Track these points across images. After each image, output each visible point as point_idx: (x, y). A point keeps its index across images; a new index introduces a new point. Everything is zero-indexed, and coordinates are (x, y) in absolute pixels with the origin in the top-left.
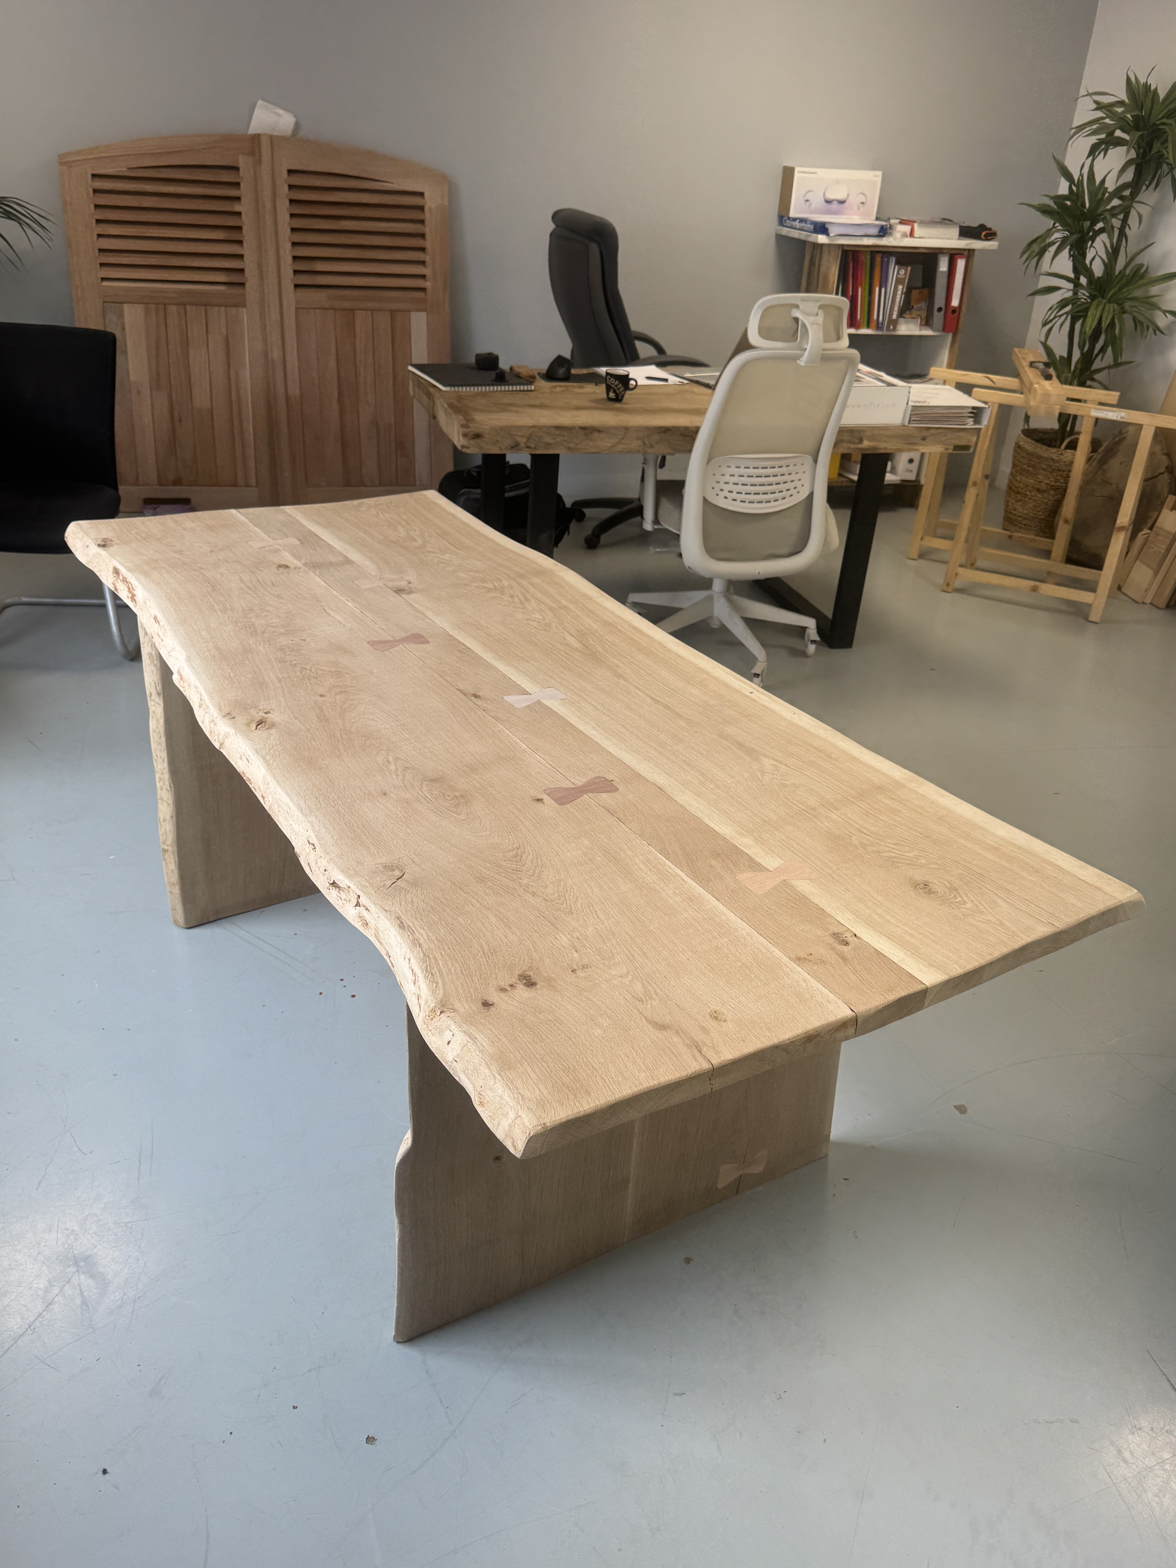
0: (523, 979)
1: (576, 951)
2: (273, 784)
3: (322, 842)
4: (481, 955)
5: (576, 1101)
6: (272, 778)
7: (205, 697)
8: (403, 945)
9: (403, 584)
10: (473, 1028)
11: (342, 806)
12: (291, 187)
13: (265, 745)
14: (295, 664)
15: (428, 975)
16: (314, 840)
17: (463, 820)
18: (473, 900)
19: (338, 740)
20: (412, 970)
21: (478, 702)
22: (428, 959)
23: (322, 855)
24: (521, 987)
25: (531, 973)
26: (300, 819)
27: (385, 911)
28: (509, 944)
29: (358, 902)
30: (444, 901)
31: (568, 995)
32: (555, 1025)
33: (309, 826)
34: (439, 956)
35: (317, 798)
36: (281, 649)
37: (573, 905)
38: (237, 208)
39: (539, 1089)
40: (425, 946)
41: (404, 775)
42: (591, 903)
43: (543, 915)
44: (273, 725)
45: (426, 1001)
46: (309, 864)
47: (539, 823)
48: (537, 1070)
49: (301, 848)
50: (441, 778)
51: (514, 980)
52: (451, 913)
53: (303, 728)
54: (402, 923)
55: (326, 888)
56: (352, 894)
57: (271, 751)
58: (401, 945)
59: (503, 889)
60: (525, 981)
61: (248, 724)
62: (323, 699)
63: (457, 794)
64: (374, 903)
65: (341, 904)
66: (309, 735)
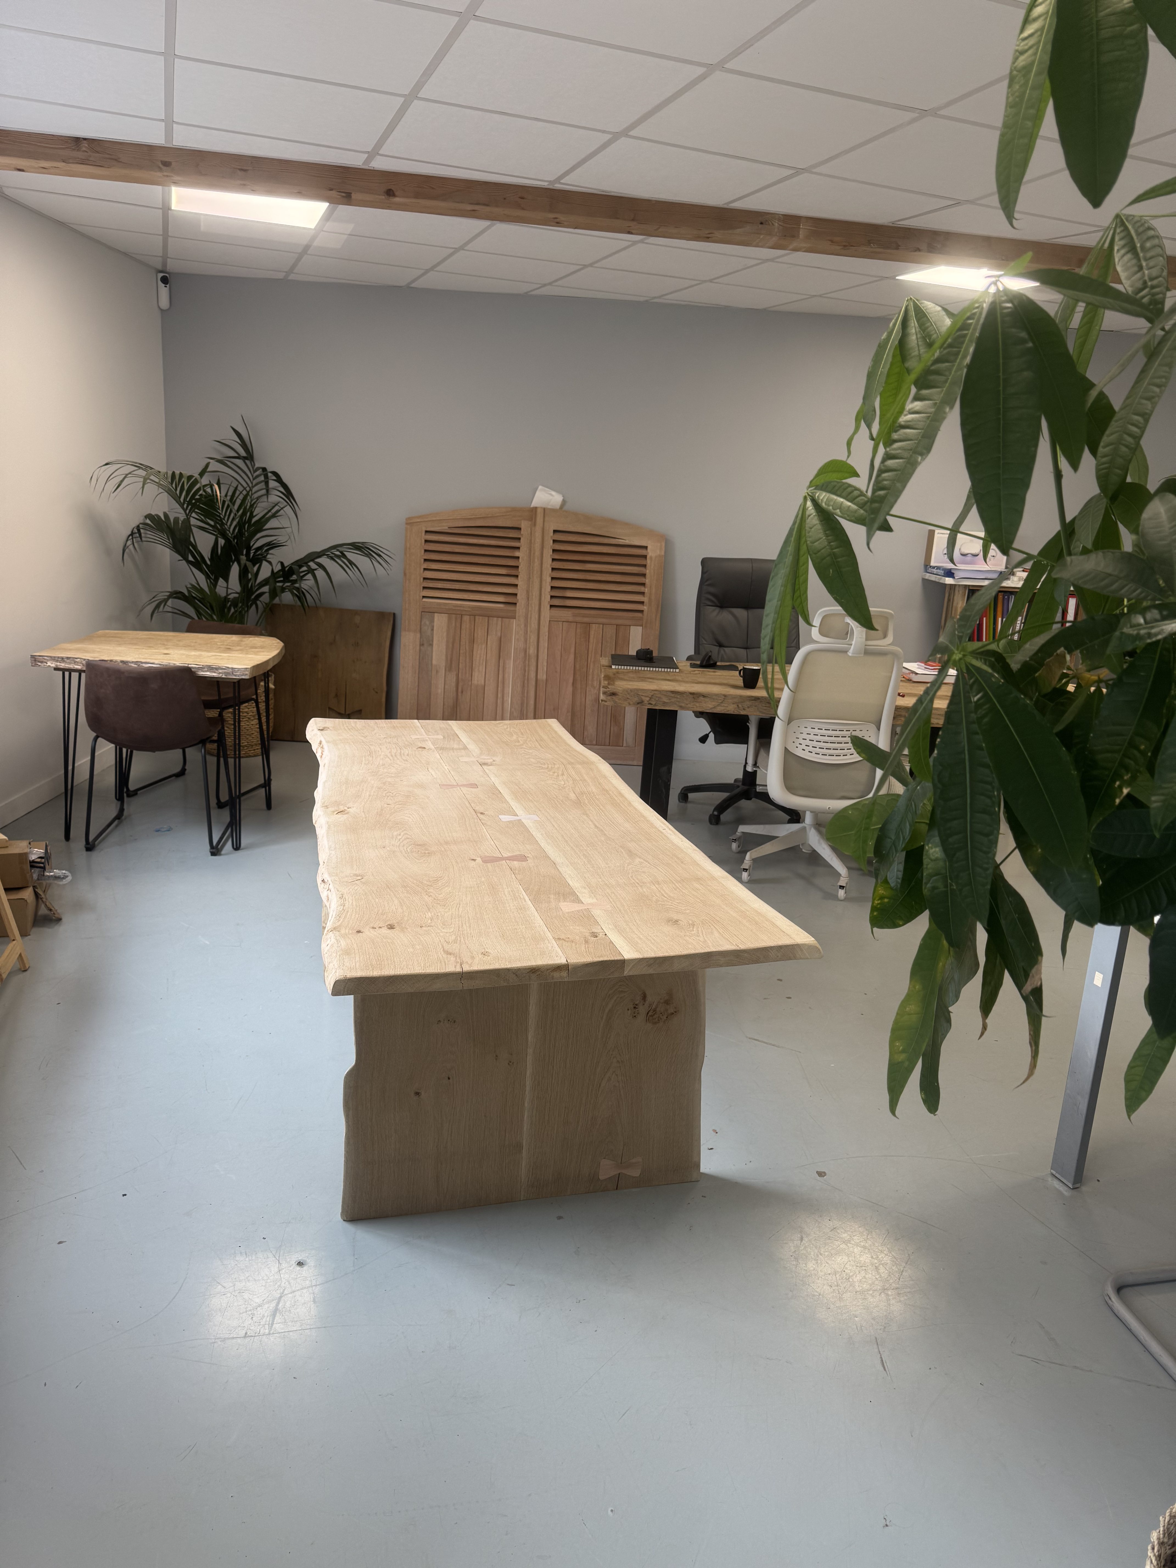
3: (329, 862)
6: (326, 835)
9: (489, 761)
12: (554, 541)
14: (386, 790)
15: (338, 918)
16: (326, 860)
17: (420, 862)
18: (392, 893)
21: (481, 816)
22: (343, 912)
23: (325, 867)
26: (327, 852)
28: (395, 912)
35: (343, 844)
36: (385, 783)
37: (448, 903)
38: (517, 554)
40: (346, 907)
41: (403, 841)
43: (427, 904)
47: (463, 869)
50: (424, 844)
51: (383, 925)
53: (363, 816)
54: (342, 896)
59: (414, 892)
61: (334, 812)
62: (388, 805)
63: (427, 852)
66: (364, 819)
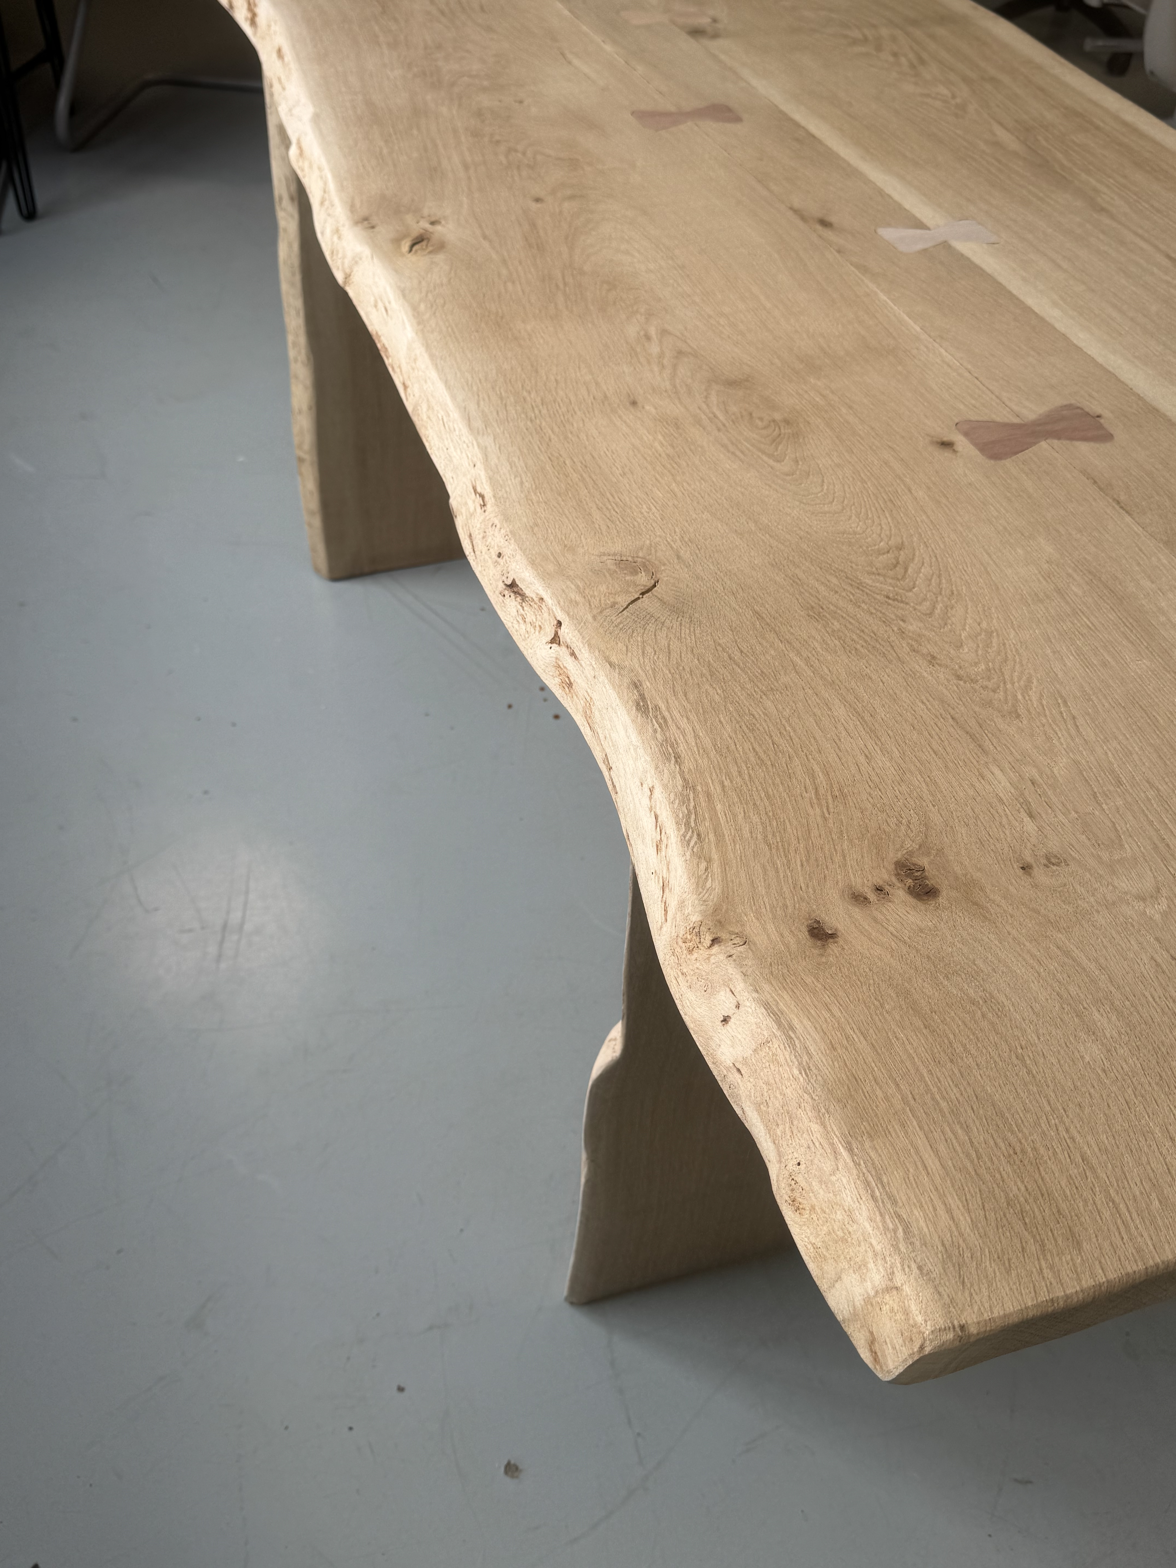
0: (907, 876)
1: (1031, 816)
2: (424, 362)
3: (500, 494)
4: (811, 799)
5: (1043, 1263)
6: (423, 349)
7: (332, 186)
8: (641, 751)
9: (704, 21)
10: (786, 997)
11: (548, 419)
13: (420, 282)
14: (498, 142)
15: (691, 837)
16: (486, 489)
17: (787, 475)
18: (797, 660)
19: (557, 286)
20: (656, 817)
21: (828, 233)
22: (691, 796)
23: (497, 522)
24: (900, 894)
25: (924, 861)
26: (464, 438)
27: (611, 664)
28: (876, 779)
29: (556, 634)
30: (737, 656)
31: (1014, 932)
32: (983, 1016)
33: (480, 456)
34: (716, 790)
35: (501, 398)
36: (479, 114)
37: (1020, 697)
39: (949, 1211)
40: (688, 764)
41: (675, 367)
42: (1062, 697)
43: (952, 712)
44: (441, 246)
45: (682, 904)
46: (470, 536)
47: (945, 496)
48: (942, 1148)
49: (459, 499)
50: (747, 380)
51: (886, 877)
52: (748, 686)
53: (494, 256)
54: (642, 697)
55: (497, 592)
56: (546, 615)
57: (430, 296)
58: (635, 750)
59: (866, 641)
60: (909, 882)
61: (397, 241)
62: (539, 205)
63: (777, 416)
64: (589, 645)
65: (523, 631)
66: (504, 272)
